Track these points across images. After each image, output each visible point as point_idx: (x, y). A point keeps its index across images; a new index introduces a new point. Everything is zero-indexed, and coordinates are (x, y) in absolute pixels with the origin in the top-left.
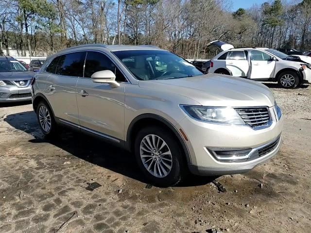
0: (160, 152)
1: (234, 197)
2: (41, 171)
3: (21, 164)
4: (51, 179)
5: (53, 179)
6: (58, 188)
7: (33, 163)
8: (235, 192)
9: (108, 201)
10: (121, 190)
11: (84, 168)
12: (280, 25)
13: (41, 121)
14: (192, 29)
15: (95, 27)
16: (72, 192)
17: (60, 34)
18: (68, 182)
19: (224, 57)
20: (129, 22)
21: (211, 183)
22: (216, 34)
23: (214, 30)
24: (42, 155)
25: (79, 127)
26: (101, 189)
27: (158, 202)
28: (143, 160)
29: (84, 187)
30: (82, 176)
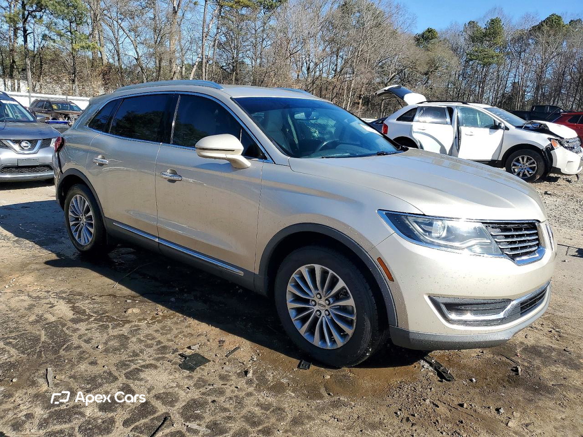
0: (331, 300)
1: (472, 391)
2: (82, 327)
3: (38, 311)
4: (106, 343)
5: (111, 343)
6: (123, 365)
7: (63, 310)
8: (471, 381)
9: (228, 393)
10: (251, 372)
11: (169, 322)
12: (499, 64)
13: (71, 223)
14: (339, 60)
15: (159, 43)
16: (154, 372)
17: (90, 53)
18: (142, 351)
19: (409, 116)
20: (224, 39)
21: (422, 362)
22: (383, 73)
23: (380, 64)
24: (80, 294)
25: (157, 240)
26: (208, 367)
27: (327, 399)
28: (292, 314)
29: (175, 363)
30: (169, 340)
